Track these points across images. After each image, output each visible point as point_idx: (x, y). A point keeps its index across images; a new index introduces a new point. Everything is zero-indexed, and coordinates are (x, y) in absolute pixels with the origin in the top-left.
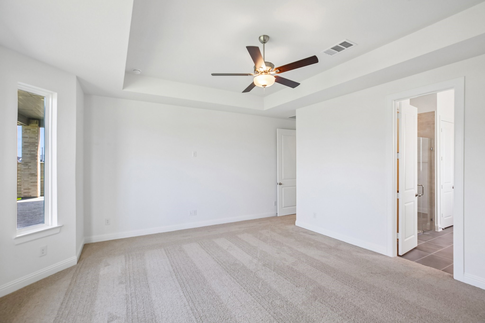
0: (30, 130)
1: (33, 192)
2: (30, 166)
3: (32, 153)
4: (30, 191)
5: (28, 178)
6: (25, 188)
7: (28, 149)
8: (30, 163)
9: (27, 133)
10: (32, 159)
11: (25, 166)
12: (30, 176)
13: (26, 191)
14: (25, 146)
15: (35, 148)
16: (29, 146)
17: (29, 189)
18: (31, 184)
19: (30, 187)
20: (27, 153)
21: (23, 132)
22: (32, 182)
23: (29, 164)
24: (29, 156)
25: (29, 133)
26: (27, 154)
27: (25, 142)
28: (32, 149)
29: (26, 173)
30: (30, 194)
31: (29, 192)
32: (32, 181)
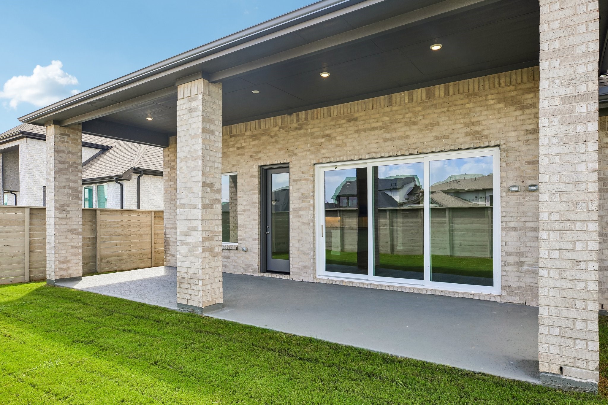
0: (69, 135)
1: (74, 268)
2: (69, 213)
3: (73, 185)
4: (69, 265)
5: (66, 238)
6: (61, 259)
7: (65, 176)
8: (69, 206)
9: (63, 142)
10: (72, 199)
11: (60, 213)
12: (69, 233)
13: (62, 266)
14: (61, 169)
15: (77, 175)
16: (67, 170)
17: (68, 262)
18: (71, 251)
19: (69, 258)
20: (64, 184)
21: (58, 140)
22: (72, 247)
23: (68, 209)
24: (67, 191)
25: (67, 142)
26: (64, 187)
27: (60, 162)
28: (72, 178)
29: (62, 227)
30: (70, 272)
31: (68, 269)
32: (72, 244)
